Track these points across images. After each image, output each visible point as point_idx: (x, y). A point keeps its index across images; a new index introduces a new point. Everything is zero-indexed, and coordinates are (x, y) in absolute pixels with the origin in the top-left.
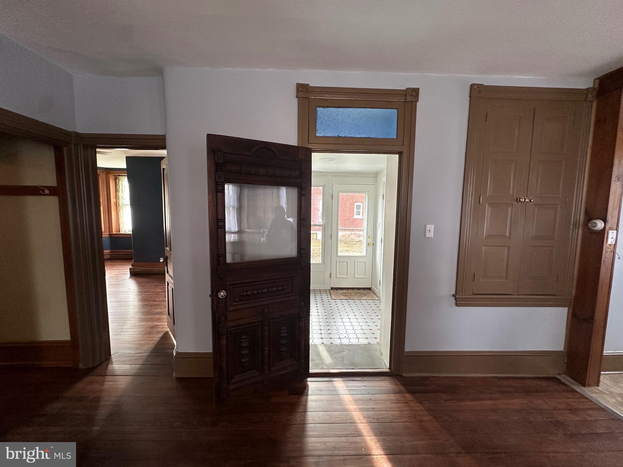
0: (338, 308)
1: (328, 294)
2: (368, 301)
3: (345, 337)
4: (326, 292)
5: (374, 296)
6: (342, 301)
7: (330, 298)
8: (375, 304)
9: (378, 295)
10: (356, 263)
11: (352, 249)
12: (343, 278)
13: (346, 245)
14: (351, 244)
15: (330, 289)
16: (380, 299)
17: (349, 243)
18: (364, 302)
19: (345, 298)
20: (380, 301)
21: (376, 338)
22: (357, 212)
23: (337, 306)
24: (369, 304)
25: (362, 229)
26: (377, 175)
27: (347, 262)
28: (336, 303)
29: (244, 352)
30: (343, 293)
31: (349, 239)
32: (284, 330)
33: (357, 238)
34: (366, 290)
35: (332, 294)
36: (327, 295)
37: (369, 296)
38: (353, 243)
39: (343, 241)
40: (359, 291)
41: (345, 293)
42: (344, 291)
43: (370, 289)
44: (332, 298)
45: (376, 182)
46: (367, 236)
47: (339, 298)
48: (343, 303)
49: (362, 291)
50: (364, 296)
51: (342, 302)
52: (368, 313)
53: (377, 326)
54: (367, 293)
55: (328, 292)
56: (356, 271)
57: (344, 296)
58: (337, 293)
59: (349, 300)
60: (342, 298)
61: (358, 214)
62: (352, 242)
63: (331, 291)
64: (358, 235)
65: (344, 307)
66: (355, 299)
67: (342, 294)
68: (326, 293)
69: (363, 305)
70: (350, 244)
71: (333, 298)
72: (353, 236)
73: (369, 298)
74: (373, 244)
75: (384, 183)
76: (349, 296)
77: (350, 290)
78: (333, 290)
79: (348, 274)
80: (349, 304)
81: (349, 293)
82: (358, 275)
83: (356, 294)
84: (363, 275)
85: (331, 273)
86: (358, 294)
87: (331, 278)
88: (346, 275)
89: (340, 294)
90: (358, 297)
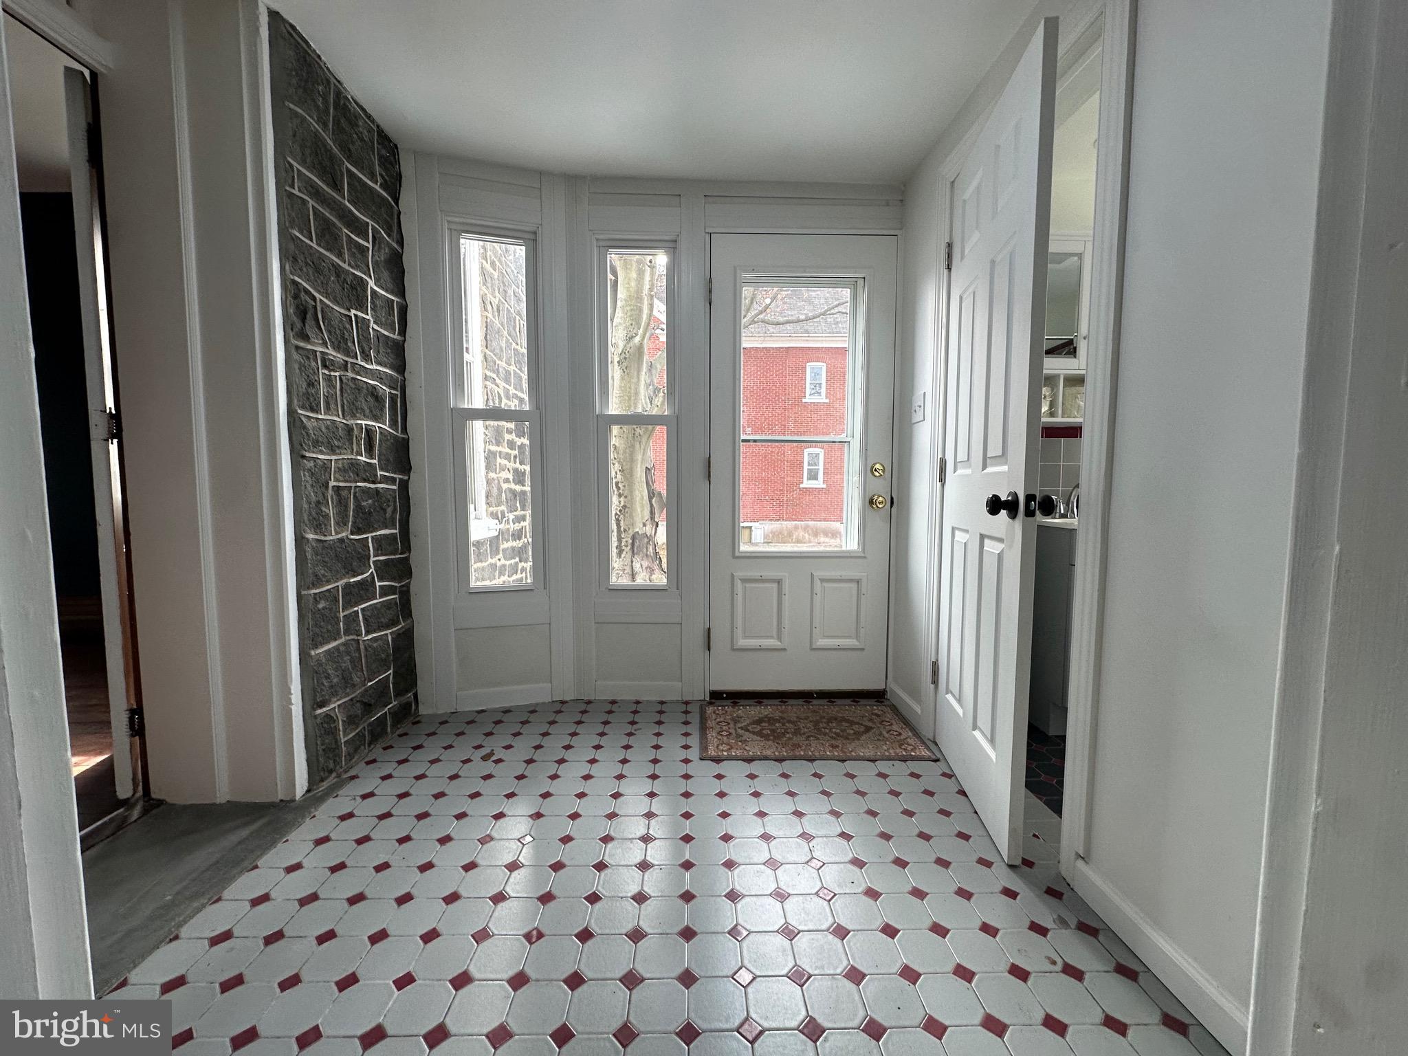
1: (694, 729)
2: (883, 766)
4: (686, 712)
5: (907, 733)
6: (755, 767)
7: (694, 754)
8: (927, 793)
9: (927, 733)
10: (819, 586)
12: (760, 649)
15: (708, 699)
16: (939, 756)
18: (865, 773)
19: (768, 753)
20: (943, 767)
22: (810, 471)
25: (842, 437)
27: (779, 582)
30: (759, 722)
34: (863, 702)
35: (709, 723)
36: (686, 735)
37: (885, 739)
40: (834, 710)
41: (770, 720)
42: (766, 710)
43: (878, 696)
44: (706, 749)
46: (865, 469)
47: (739, 753)
50: (858, 735)
51: (752, 777)
54: (870, 720)
55: (695, 718)
56: (817, 621)
57: (766, 737)
58: (736, 721)
59: (787, 766)
60: (754, 749)
61: (813, 476)
63: (709, 710)
66: (817, 754)
67: (758, 729)
68: (683, 718)
69: (863, 795)
71: (712, 752)
73: (884, 749)
74: (892, 499)
75: (956, 183)
76: (790, 739)
77: (792, 706)
78: (718, 702)
79: (785, 632)
80: (791, 794)
81: (789, 722)
82: (828, 637)
83: (821, 725)
84: (849, 637)
85: (709, 629)
86: (828, 723)
87: (709, 650)
88: (775, 636)
89: (750, 728)
90: (833, 742)
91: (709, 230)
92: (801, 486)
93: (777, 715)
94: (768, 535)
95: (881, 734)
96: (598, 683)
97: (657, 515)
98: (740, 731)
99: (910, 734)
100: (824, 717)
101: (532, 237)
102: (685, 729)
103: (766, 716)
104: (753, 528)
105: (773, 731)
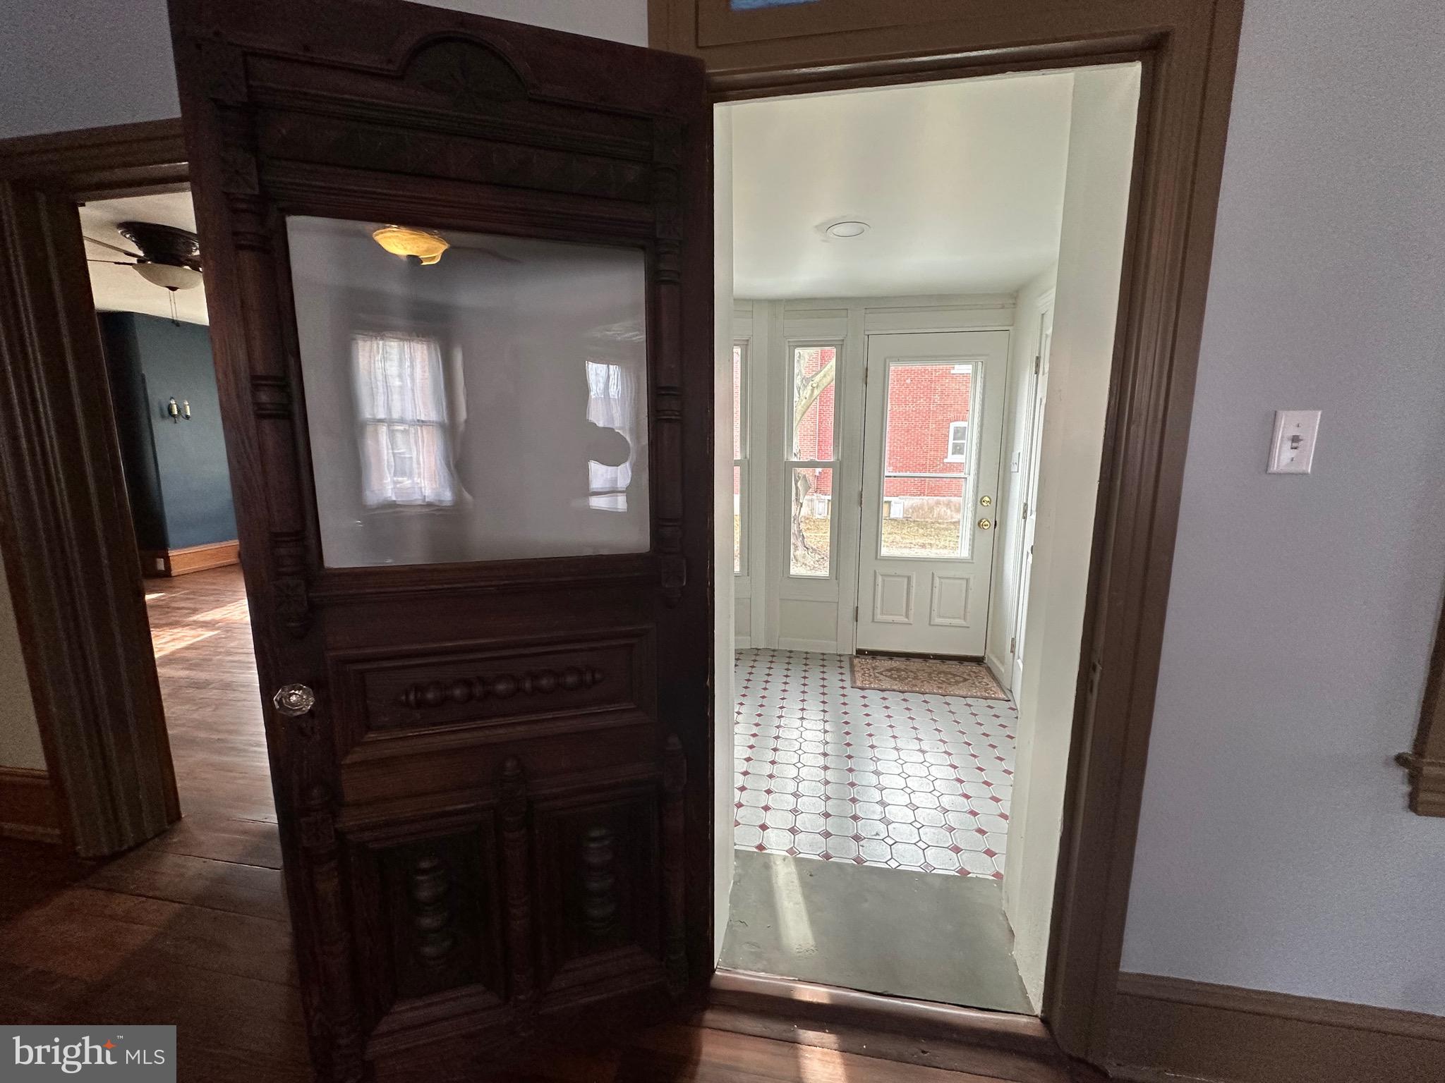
0: (868, 720)
1: (846, 670)
2: (969, 701)
3: (877, 834)
4: (841, 661)
5: (993, 685)
6: (886, 694)
7: (847, 684)
8: (995, 716)
9: (1006, 684)
10: (937, 581)
11: (938, 543)
12: (893, 623)
13: (921, 531)
14: (935, 529)
15: (854, 654)
16: (1011, 698)
17: (932, 527)
18: (957, 704)
19: (895, 687)
20: (1011, 704)
21: (990, 853)
22: (955, 446)
23: (867, 711)
24: (972, 714)
25: (962, 475)
26: (1016, 298)
27: (909, 578)
28: (866, 701)
29: (427, 922)
30: (890, 670)
31: (931, 516)
32: (595, 840)
33: (953, 513)
34: (966, 663)
35: (856, 669)
36: (841, 674)
37: (976, 687)
38: (942, 526)
39: (914, 521)
40: (944, 667)
41: (898, 670)
42: (895, 663)
43: (979, 661)
44: (855, 682)
45: (1013, 321)
46: (977, 499)
47: (876, 686)
48: (887, 703)
49: (954, 667)
50: (957, 683)
51: (884, 699)
52: (970, 745)
53: (997, 800)
54: (969, 675)
55: (846, 664)
56: (935, 606)
57: (895, 679)
58: (874, 668)
59: (907, 695)
60: (886, 684)
61: (958, 450)
62: (939, 524)
63: (856, 661)
64: (955, 506)
65: (889, 717)
66: (927, 691)
67: (889, 674)
68: (839, 664)
69: (953, 713)
70: (933, 530)
71: (859, 684)
72: (943, 510)
73: (974, 692)
74: (996, 522)
75: (1045, 316)
76: (910, 681)
77: (914, 662)
78: (862, 656)
79: (911, 613)
80: (908, 709)
81: (912, 672)
82: (943, 617)
83: (933, 675)
84: (959, 618)
85: (857, 607)
86: (937, 674)
87: (857, 621)
88: (904, 615)
89: (884, 673)
90: (940, 685)
91: (867, 333)
92: (945, 461)
93: (903, 667)
94: (907, 510)
95: (974, 683)
96: (781, 639)
97: (801, 497)
98: (877, 675)
99: (995, 685)
100: (936, 671)
101: (746, 343)
102: (841, 671)
103: (895, 667)
104: (892, 503)
105: (899, 676)
